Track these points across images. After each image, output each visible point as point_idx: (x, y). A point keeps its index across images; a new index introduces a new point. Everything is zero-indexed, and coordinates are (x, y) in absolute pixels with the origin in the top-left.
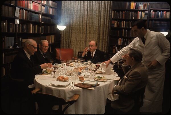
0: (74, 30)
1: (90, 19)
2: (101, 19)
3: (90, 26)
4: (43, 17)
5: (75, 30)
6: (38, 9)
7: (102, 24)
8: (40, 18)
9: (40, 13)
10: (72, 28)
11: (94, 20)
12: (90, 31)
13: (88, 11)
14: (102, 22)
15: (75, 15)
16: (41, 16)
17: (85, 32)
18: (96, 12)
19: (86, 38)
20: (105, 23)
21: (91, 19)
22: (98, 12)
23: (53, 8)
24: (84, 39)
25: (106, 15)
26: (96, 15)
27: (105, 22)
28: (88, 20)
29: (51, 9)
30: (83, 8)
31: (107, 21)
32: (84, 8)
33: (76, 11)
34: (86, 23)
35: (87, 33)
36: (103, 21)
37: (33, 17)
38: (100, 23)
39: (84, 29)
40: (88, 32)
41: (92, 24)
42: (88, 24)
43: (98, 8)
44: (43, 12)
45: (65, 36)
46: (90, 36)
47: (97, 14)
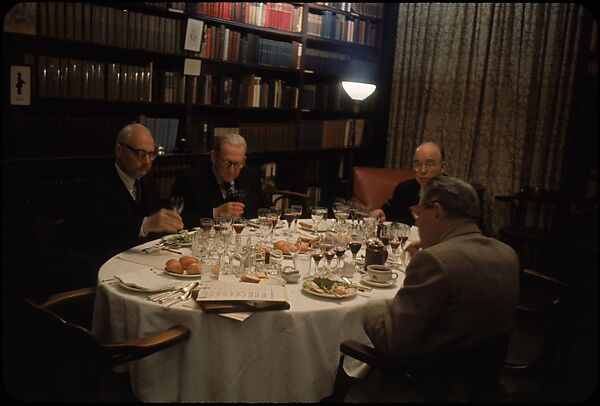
0: (434, 99)
1: (500, 55)
2: (546, 59)
3: (497, 83)
4: (313, 52)
5: (441, 100)
6: (288, 25)
7: (547, 75)
8: (300, 54)
9: (298, 39)
10: (429, 92)
11: (516, 59)
12: (495, 106)
13: (495, 25)
14: (547, 70)
15: (445, 41)
16: (300, 49)
17: (476, 109)
18: (526, 27)
19: (477, 132)
20: (562, 74)
21: (503, 58)
22: (533, 27)
23: (362, 18)
24: (468, 136)
25: (567, 41)
26: (527, 41)
27: (564, 68)
28: (490, 60)
29: (351, 24)
30: (476, 13)
31: (568, 66)
32: (478, 15)
33: (447, 28)
34: (481, 74)
35: (484, 111)
36: (552, 66)
37: (264, 51)
38: (542, 73)
39: (471, 96)
40: (488, 108)
41: (508, 76)
42: (488, 78)
43: (534, 11)
44: (312, 33)
45: (401, 122)
46: (494, 124)
47: (531, 37)
